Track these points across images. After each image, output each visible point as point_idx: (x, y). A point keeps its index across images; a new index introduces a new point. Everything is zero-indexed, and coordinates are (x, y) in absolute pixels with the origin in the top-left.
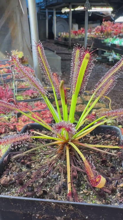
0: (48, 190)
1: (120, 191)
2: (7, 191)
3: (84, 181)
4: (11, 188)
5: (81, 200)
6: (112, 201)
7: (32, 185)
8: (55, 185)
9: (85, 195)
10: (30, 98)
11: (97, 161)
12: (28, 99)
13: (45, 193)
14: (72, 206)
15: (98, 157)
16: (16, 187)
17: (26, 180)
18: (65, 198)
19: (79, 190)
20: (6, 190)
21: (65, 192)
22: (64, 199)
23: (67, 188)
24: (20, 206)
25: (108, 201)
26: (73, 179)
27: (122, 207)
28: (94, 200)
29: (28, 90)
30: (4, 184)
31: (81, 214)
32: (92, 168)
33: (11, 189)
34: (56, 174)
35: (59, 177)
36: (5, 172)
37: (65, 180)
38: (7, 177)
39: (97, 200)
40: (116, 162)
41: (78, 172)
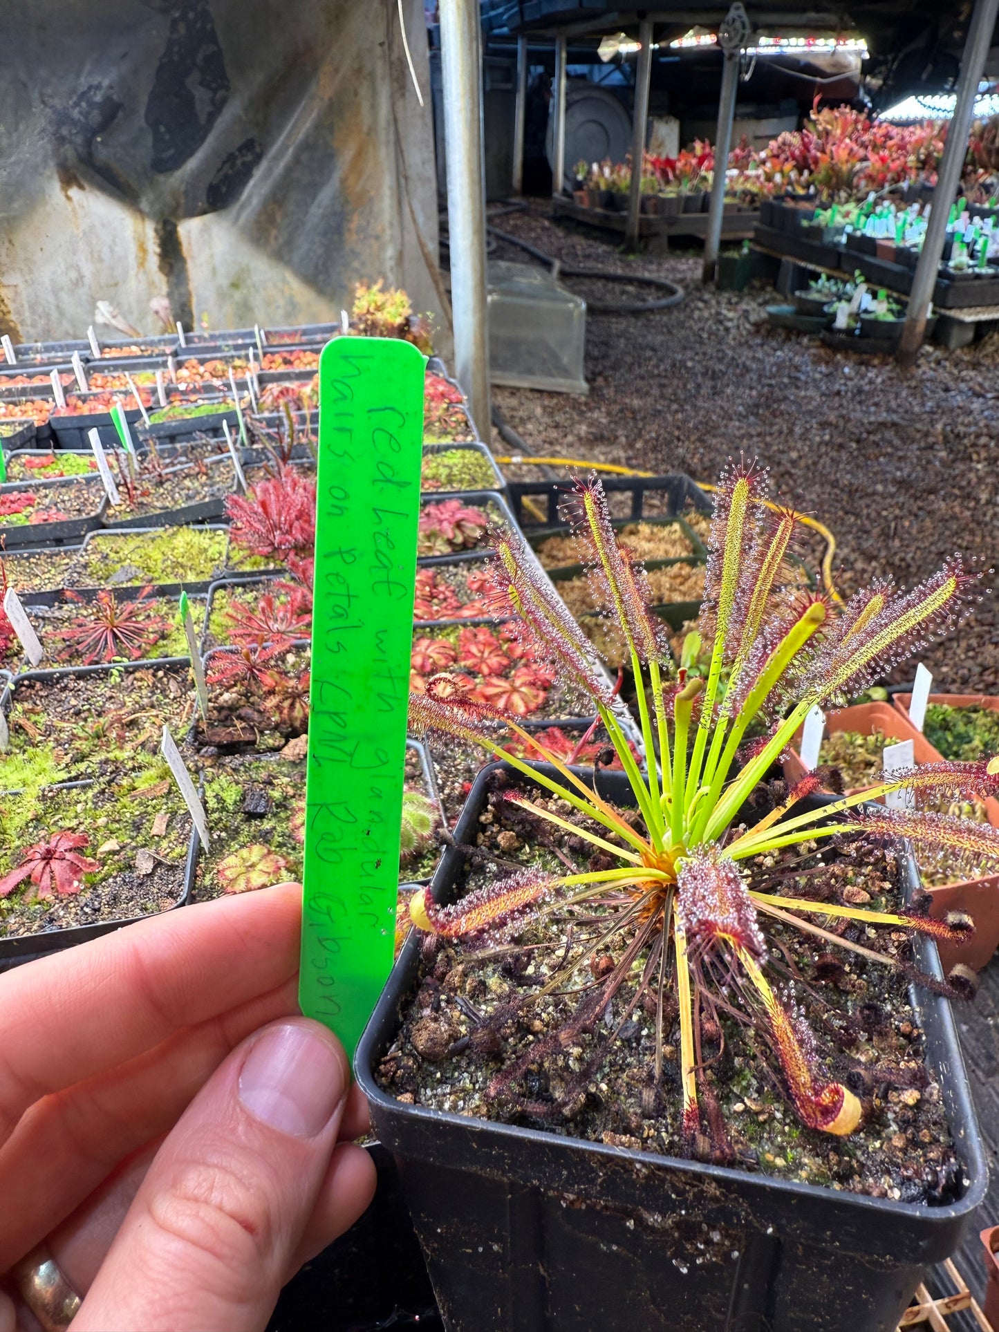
0: (601, 1091)
1: (904, 1122)
2: (441, 1082)
3: (745, 1055)
4: (455, 1069)
5: (737, 1142)
6: (870, 1163)
7: (541, 1065)
8: (629, 1065)
9: (754, 1122)
10: (446, 549)
11: (797, 963)
12: (438, 554)
13: (593, 1102)
14: (714, 1185)
15: (801, 944)
16: (473, 1068)
17: (511, 1040)
18: (671, 1130)
19: (727, 1098)
20: (438, 1075)
21: (673, 1104)
22: (667, 1132)
23: (681, 1086)
24: (505, 1158)
25: (849, 1162)
26: (702, 1047)
27: (918, 1214)
28: (792, 1148)
29: (438, 502)
30: (430, 1054)
31: (748, 1214)
32: (801, 1042)
33: (456, 1074)
34: (630, 1016)
35: (645, 1032)
36: (422, 996)
37: (672, 1052)
38: (436, 1020)
39: (804, 1148)
40: (882, 978)
41: (723, 1015)
